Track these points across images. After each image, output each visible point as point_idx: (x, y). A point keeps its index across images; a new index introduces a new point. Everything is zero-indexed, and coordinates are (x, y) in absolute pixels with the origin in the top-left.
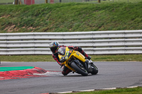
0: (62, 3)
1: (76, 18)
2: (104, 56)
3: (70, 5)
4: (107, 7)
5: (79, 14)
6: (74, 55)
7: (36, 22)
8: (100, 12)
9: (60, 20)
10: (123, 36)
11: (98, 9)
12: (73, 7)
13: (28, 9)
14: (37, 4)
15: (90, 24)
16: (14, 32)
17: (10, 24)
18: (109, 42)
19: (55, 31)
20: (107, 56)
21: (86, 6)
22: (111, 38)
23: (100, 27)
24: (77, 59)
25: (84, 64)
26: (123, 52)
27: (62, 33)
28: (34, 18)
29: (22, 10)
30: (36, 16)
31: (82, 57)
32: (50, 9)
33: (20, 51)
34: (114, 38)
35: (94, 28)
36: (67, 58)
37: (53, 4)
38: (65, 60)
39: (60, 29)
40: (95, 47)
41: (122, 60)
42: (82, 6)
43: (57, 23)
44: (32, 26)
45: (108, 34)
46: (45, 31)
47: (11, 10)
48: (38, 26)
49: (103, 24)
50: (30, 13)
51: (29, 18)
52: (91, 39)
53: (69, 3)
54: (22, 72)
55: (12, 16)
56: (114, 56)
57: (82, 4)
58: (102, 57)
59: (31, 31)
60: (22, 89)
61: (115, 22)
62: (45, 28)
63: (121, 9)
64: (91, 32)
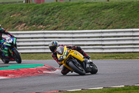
0: (71, 2)
1: (85, 16)
2: (113, 55)
3: (79, 4)
4: (116, 6)
5: (89, 13)
6: (72, 54)
7: (46, 20)
8: (109, 10)
9: (69, 18)
10: (131, 34)
11: (107, 7)
12: (82, 6)
13: (38, 7)
14: (47, 3)
15: (99, 22)
16: (24, 30)
17: (20, 22)
18: (117, 40)
19: (65, 30)
20: (115, 54)
21: (95, 5)
22: (119, 37)
23: (109, 26)
24: (75, 58)
25: (82, 64)
26: (132, 50)
27: (71, 31)
28: (44, 16)
29: (33, 8)
30: (46, 14)
31: (80, 57)
32: (60, 8)
33: (31, 49)
34: (122, 36)
35: (103, 27)
36: (65, 57)
37: (63, 2)
38: (62, 60)
39: (70, 27)
40: (104, 45)
41: (130, 58)
42: (91, 5)
43: (67, 21)
44: (42, 24)
45: (117, 32)
46: (55, 29)
47: (22, 9)
48: (48, 24)
49: (112, 23)
50: (40, 12)
51: (40, 16)
52: (100, 37)
53: (78, 2)
54: (32, 70)
55: (22, 15)
56: (123, 54)
57: (91, 3)
58: (110, 55)
59: (41, 29)
60: (32, 87)
61: (123, 20)
62: (55, 26)
63: (129, 7)
64: (100, 31)
